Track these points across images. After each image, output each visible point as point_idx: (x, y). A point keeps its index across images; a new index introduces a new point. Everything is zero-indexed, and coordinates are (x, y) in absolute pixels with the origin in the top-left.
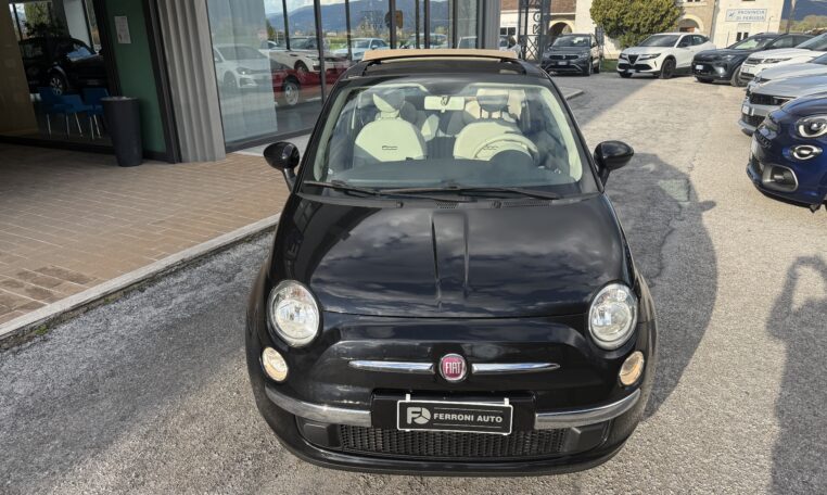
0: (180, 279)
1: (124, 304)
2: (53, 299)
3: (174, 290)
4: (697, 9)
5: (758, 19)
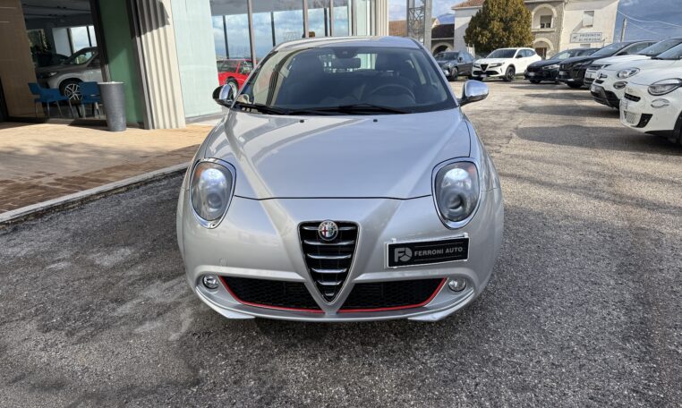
0: (163, 183)
1: (128, 194)
2: (83, 189)
3: (160, 188)
4: (548, 34)
5: (596, 41)
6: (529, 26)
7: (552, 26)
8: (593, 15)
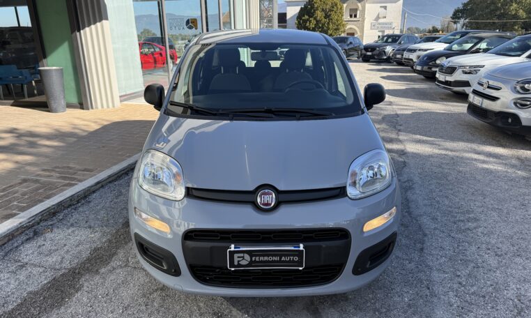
4: (355, 23)
5: (389, 28)
6: (342, 16)
7: (358, 16)
8: (386, 9)
